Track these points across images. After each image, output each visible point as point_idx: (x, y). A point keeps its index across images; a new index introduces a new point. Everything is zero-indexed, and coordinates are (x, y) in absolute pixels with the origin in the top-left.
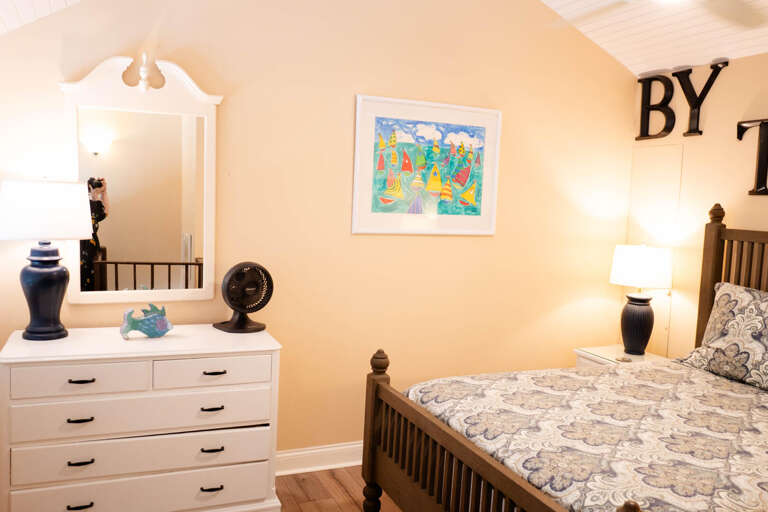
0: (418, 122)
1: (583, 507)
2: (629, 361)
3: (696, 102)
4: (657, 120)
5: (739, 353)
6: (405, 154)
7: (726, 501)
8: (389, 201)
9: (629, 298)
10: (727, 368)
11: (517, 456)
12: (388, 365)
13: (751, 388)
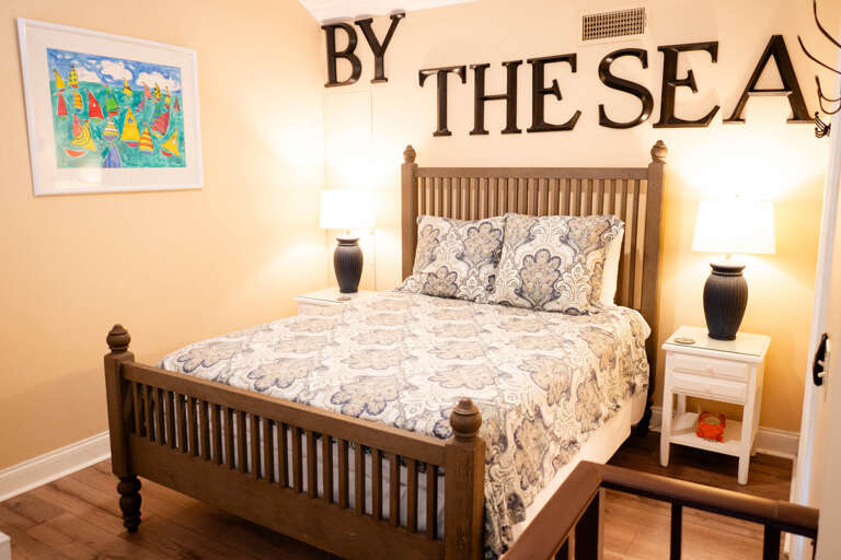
0: (102, 58)
1: (406, 421)
2: (349, 299)
3: (379, 51)
4: (344, 68)
5: (448, 274)
6: (90, 95)
7: (506, 386)
8: (80, 154)
9: (339, 240)
10: (440, 288)
11: (321, 396)
12: (129, 340)
13: (461, 301)
